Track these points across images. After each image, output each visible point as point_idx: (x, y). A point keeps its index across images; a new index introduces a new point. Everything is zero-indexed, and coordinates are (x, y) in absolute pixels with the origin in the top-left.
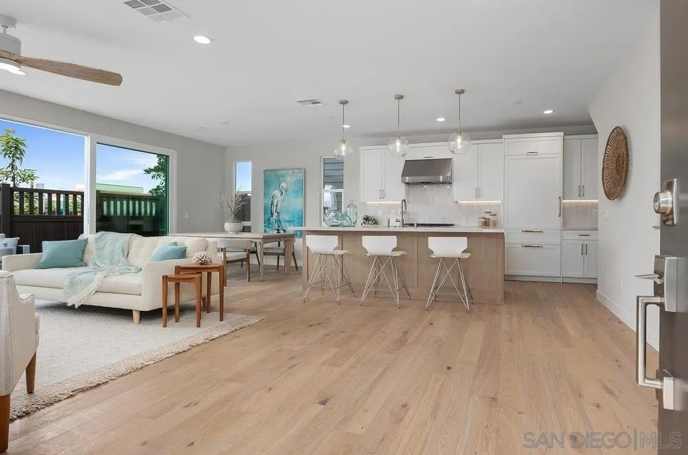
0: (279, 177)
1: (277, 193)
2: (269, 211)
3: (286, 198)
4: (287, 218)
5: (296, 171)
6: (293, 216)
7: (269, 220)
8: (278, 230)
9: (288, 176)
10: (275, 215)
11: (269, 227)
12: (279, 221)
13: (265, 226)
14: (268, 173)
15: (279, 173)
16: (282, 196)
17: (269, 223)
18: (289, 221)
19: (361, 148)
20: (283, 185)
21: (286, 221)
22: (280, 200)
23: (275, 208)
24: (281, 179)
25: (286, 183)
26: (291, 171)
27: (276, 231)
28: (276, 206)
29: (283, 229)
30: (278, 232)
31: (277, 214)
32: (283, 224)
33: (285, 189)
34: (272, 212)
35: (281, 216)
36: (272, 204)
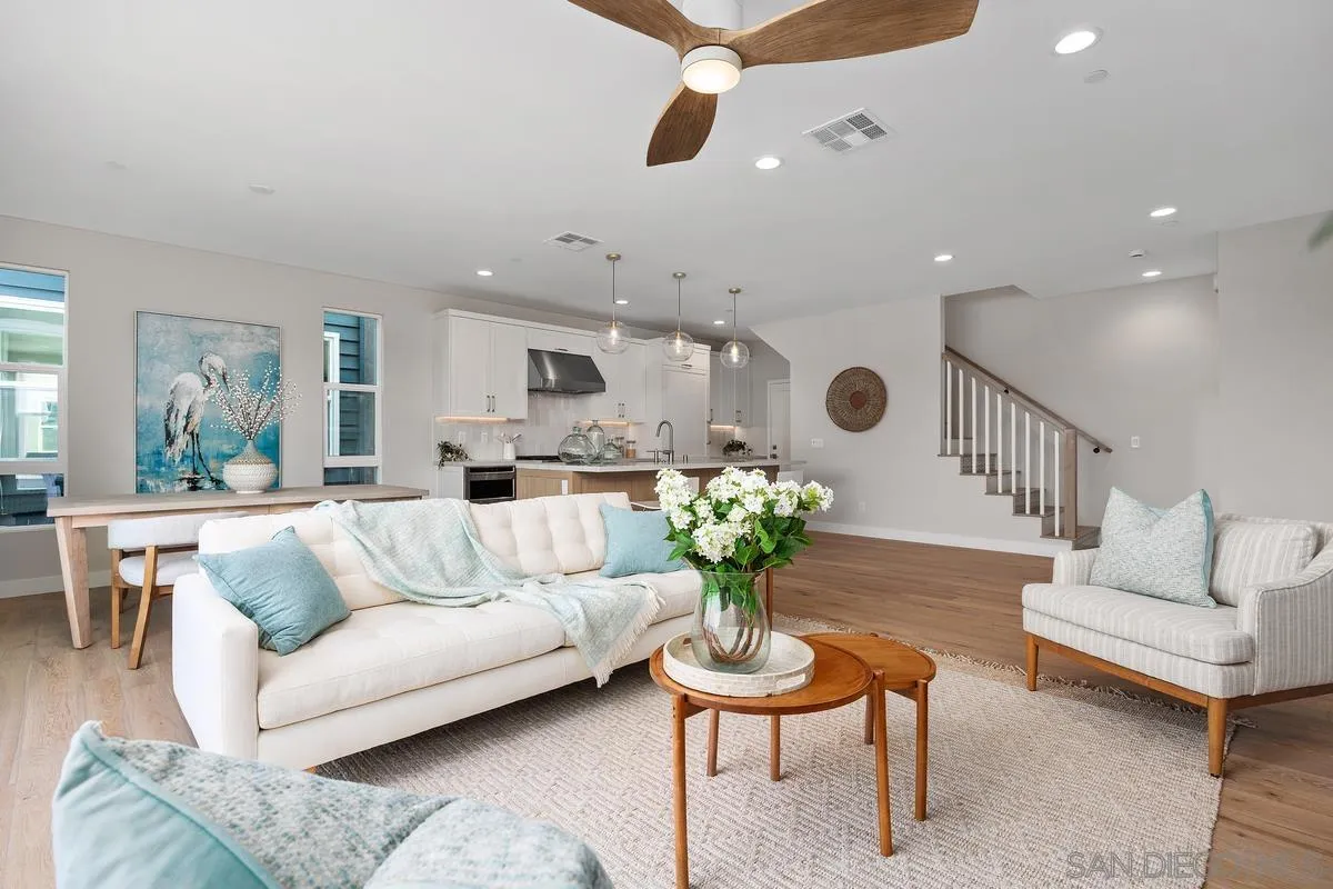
0: (198, 339)
2: (157, 432)
5: (258, 330)
7: (158, 453)
8: (192, 481)
9: (231, 339)
11: (158, 475)
12: (196, 457)
13: (140, 473)
20: (216, 361)
24: (208, 346)
25: (225, 360)
26: (240, 329)
27: (185, 485)
28: (188, 417)
29: (212, 480)
30: (194, 486)
31: (189, 437)
32: (212, 464)
33: (220, 372)
34: (168, 433)
35: (204, 444)
36: (169, 412)
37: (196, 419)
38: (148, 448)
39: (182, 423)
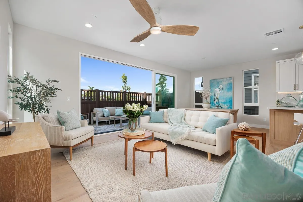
0: (218, 83)
3: (223, 92)
4: (223, 101)
5: (228, 79)
6: (226, 100)
7: (213, 102)
9: (224, 81)
10: (216, 100)
11: (213, 105)
12: (218, 103)
13: (211, 105)
14: (213, 81)
15: (218, 81)
16: (220, 91)
17: (213, 104)
18: (224, 103)
19: (277, 62)
21: (222, 103)
22: (219, 93)
25: (223, 85)
26: (225, 79)
27: (217, 107)
28: (217, 96)
29: (221, 107)
30: (218, 108)
31: (217, 99)
32: (221, 104)
33: (222, 88)
34: (214, 99)
35: (219, 100)
36: (214, 95)
37: (218, 96)
38: (212, 101)
39: (216, 97)
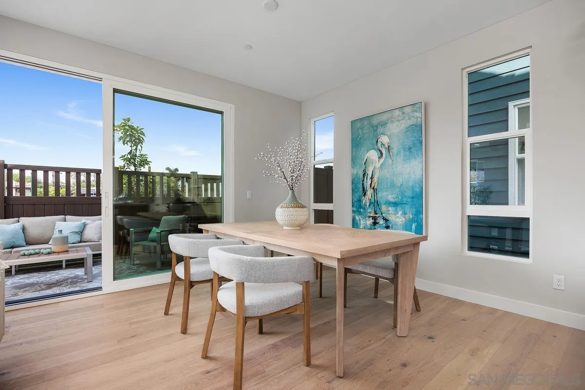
0: (375, 128)
1: (373, 155)
2: (359, 188)
3: (390, 161)
4: (391, 198)
5: (407, 110)
6: (402, 194)
7: (360, 201)
8: (374, 218)
9: (392, 122)
10: (370, 192)
11: (360, 213)
12: (376, 204)
13: (353, 212)
14: (358, 124)
15: (375, 121)
16: (382, 160)
17: (360, 207)
18: (395, 204)
20: (385, 139)
21: (389, 203)
22: (378, 165)
23: (369, 182)
24: (380, 130)
25: (389, 137)
26: (397, 113)
27: (371, 220)
28: (372, 178)
29: (384, 219)
30: (375, 222)
31: (372, 191)
32: (384, 208)
33: (387, 146)
34: (363, 188)
35: (379, 195)
36: (364, 175)
37: (375, 179)
38: (356, 198)
